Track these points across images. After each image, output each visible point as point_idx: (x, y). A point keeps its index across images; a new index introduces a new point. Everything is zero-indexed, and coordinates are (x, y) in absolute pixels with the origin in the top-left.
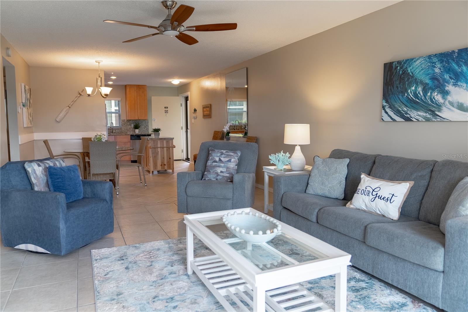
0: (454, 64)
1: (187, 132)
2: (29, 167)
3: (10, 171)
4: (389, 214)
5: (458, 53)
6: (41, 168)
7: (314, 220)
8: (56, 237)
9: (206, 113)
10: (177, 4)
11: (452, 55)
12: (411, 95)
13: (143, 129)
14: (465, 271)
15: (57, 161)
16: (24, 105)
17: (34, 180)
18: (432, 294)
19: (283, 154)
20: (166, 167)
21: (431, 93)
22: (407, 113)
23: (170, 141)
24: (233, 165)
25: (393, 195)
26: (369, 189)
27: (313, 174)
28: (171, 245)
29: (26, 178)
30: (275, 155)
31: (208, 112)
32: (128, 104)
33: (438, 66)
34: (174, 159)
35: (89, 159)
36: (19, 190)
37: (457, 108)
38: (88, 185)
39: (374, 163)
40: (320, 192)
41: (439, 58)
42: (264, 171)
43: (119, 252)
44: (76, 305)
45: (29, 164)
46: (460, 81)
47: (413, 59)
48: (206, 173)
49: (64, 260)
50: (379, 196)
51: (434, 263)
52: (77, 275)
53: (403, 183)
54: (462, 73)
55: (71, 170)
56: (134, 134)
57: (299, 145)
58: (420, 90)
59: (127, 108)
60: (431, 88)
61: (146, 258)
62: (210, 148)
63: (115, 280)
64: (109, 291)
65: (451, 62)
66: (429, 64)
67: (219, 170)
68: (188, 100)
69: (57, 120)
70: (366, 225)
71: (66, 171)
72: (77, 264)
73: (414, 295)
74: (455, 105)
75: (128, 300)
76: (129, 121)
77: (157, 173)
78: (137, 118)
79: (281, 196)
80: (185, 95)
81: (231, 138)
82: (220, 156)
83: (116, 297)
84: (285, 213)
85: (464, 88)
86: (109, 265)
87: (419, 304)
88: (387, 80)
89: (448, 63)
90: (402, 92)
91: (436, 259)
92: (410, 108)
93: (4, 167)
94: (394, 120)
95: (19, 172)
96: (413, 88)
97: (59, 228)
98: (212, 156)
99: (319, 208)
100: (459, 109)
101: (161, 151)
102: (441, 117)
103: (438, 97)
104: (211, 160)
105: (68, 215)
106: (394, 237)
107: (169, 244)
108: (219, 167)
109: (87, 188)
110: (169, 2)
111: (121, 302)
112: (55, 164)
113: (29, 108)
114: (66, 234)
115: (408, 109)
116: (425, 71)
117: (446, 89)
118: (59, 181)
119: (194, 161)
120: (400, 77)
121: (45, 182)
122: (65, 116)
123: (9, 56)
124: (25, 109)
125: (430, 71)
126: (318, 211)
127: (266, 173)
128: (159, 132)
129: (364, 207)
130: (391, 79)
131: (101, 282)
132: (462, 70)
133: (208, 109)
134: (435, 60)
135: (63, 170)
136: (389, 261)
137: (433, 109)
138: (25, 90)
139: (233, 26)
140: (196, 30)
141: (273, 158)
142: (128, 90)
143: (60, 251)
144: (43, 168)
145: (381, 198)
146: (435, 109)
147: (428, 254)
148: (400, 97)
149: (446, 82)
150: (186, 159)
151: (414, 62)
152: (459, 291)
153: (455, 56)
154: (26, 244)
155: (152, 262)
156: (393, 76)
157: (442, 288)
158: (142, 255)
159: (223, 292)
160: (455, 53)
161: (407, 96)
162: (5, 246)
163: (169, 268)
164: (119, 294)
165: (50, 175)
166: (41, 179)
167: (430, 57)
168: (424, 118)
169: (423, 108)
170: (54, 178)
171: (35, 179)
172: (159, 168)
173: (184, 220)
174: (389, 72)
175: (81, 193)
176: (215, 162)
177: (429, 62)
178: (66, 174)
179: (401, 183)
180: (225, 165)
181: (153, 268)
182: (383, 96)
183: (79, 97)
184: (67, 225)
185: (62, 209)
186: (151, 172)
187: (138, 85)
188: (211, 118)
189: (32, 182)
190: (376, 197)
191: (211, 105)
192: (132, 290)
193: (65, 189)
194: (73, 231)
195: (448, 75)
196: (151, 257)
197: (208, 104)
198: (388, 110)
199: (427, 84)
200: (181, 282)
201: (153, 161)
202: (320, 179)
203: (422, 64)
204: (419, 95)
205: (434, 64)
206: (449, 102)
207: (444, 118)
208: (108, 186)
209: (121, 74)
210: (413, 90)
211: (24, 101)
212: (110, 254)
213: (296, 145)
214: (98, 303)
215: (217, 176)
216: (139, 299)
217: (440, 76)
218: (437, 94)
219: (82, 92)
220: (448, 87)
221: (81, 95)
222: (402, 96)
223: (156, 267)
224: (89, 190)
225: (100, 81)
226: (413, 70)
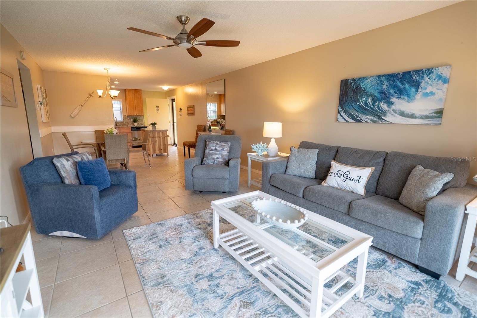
0: (398, 83)
1: (173, 125)
2: (58, 162)
3: (38, 167)
4: (358, 191)
5: (403, 75)
6: (69, 163)
7: (301, 196)
8: (91, 224)
9: (190, 112)
10: (190, 20)
11: (398, 76)
12: (362, 103)
13: (140, 123)
14: (443, 240)
15: (84, 155)
16: (42, 104)
17: (63, 174)
18: (409, 254)
19: (262, 144)
20: (162, 151)
21: (379, 103)
22: (358, 117)
23: (165, 132)
24: (225, 153)
25: (360, 177)
26: (340, 172)
27: (290, 160)
28: (190, 220)
29: (55, 172)
30: (256, 145)
31: (192, 111)
32: (128, 104)
33: (385, 83)
34: (168, 144)
35: (105, 149)
36: (50, 184)
37: (399, 115)
38: (113, 174)
39: (337, 151)
40: (297, 173)
41: (387, 78)
42: (248, 157)
43: (148, 230)
44: (125, 294)
45: (58, 160)
46: (403, 95)
47: (365, 78)
48: (205, 159)
49: (99, 243)
50: (349, 178)
51: (416, 233)
52: (117, 258)
53: (366, 169)
54: (405, 89)
55: (98, 163)
56: (134, 127)
57: (274, 138)
58: (369, 100)
59: (127, 106)
60: (378, 99)
61: (174, 235)
62: (207, 140)
63: (154, 261)
64: (152, 273)
65: (397, 81)
66: (378, 82)
67: (215, 157)
68: (175, 102)
69: (72, 116)
70: (349, 202)
71: (94, 164)
72: (114, 246)
73: (392, 253)
74: (397, 113)
75: (173, 283)
76: (129, 116)
77: (156, 155)
78: (136, 115)
79: (270, 177)
80: (173, 98)
81: (212, 131)
82: (215, 146)
83: (161, 281)
84: (273, 189)
85: (406, 100)
86: (144, 244)
87: (394, 259)
88: (343, 92)
89: (394, 81)
90: (355, 101)
91: (417, 230)
92: (361, 113)
93: (31, 163)
94: (347, 121)
95: (48, 167)
96: (364, 99)
97: (94, 216)
98: (209, 146)
99: (304, 187)
100: (400, 115)
101: (158, 140)
102: (385, 120)
103: (384, 106)
104: (208, 149)
105: (101, 204)
106: (378, 212)
107: (188, 219)
108: (216, 154)
109: (113, 176)
110: (184, 18)
111: (168, 285)
112: (82, 159)
113: (46, 106)
114: (101, 221)
115: (359, 113)
116: (374, 87)
117: (391, 100)
118: (89, 174)
119: (183, 147)
120: (354, 91)
121: (75, 175)
122: (78, 113)
123: (23, 59)
124: (42, 107)
125: (379, 87)
126: (304, 190)
127: (250, 158)
128: (156, 125)
129: (336, 185)
130: (346, 92)
131: (142, 265)
132: (405, 87)
133: (192, 109)
134: (383, 79)
135: (91, 164)
136: (370, 229)
137: (380, 114)
138: (41, 91)
139: (235, 44)
140: (207, 45)
141: (254, 147)
142: (127, 93)
143: (96, 236)
144: (72, 162)
145: (351, 179)
146: (381, 115)
147: (410, 226)
148: (353, 105)
149: (391, 96)
150: (173, 144)
151: (366, 79)
152: (436, 254)
153: (400, 77)
154: (61, 231)
155: (180, 238)
156: (348, 90)
157: (419, 251)
158: (169, 232)
159: (257, 268)
160: (400, 75)
161: (358, 105)
162: (39, 234)
163: (197, 243)
164: (163, 277)
165: (80, 169)
166: (70, 173)
167: (379, 77)
168: (372, 121)
169: (371, 113)
170: (84, 172)
171: (64, 172)
172: (157, 152)
173: (211, 206)
174: (345, 87)
175: (109, 182)
176: (212, 150)
177: (378, 81)
178: (95, 167)
179: (365, 168)
180: (220, 152)
181: (183, 245)
182: (339, 104)
183: (90, 97)
184: (101, 213)
185: (96, 200)
186: (151, 155)
187: (135, 89)
188: (194, 115)
189: (62, 175)
190: (347, 178)
191: (194, 106)
192: (173, 271)
193: (95, 181)
194: (107, 217)
195: (393, 90)
196: (177, 233)
197: (192, 105)
198: (343, 114)
199: (376, 97)
200: (212, 257)
201: (153, 147)
202: (297, 164)
203: (372, 82)
204: (369, 104)
205: (382, 82)
206: (393, 110)
207: (388, 121)
208: (132, 175)
209: (122, 80)
210: (364, 100)
211: (41, 100)
212: (141, 233)
213: (272, 138)
214: (146, 289)
215: (214, 161)
216: (183, 280)
217: (386, 91)
218: (383, 104)
219: (92, 93)
220: (393, 99)
221: (91, 96)
222: (355, 105)
223: (185, 243)
224: (115, 178)
225: (109, 85)
226: (364, 86)
